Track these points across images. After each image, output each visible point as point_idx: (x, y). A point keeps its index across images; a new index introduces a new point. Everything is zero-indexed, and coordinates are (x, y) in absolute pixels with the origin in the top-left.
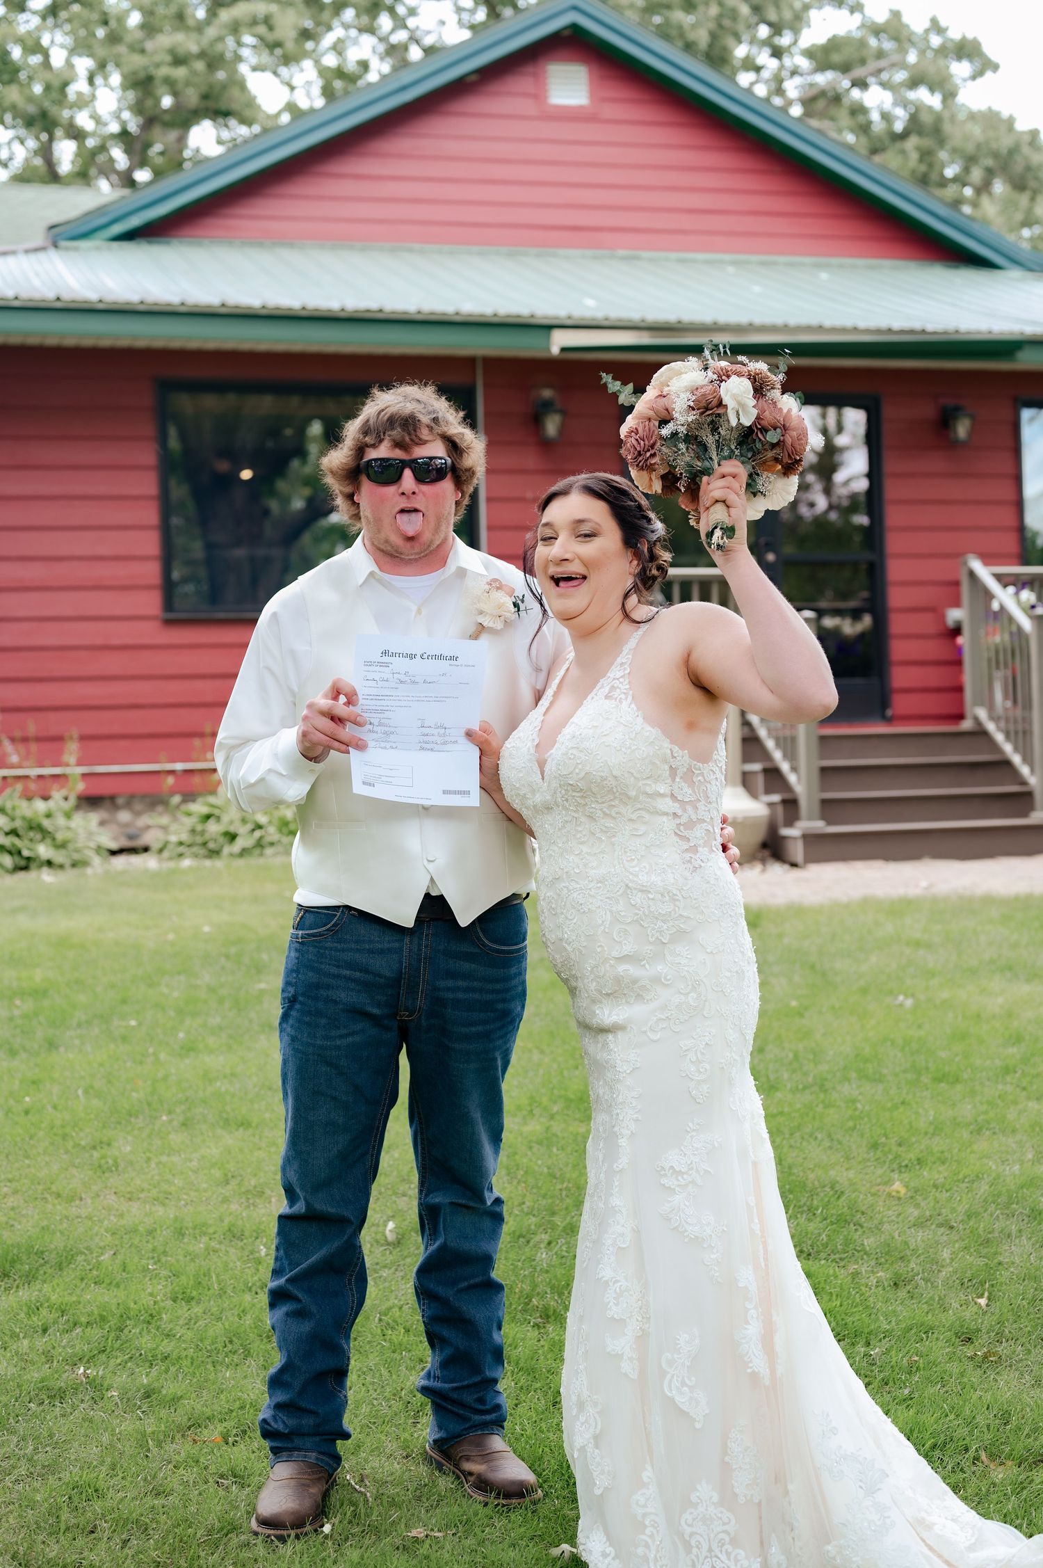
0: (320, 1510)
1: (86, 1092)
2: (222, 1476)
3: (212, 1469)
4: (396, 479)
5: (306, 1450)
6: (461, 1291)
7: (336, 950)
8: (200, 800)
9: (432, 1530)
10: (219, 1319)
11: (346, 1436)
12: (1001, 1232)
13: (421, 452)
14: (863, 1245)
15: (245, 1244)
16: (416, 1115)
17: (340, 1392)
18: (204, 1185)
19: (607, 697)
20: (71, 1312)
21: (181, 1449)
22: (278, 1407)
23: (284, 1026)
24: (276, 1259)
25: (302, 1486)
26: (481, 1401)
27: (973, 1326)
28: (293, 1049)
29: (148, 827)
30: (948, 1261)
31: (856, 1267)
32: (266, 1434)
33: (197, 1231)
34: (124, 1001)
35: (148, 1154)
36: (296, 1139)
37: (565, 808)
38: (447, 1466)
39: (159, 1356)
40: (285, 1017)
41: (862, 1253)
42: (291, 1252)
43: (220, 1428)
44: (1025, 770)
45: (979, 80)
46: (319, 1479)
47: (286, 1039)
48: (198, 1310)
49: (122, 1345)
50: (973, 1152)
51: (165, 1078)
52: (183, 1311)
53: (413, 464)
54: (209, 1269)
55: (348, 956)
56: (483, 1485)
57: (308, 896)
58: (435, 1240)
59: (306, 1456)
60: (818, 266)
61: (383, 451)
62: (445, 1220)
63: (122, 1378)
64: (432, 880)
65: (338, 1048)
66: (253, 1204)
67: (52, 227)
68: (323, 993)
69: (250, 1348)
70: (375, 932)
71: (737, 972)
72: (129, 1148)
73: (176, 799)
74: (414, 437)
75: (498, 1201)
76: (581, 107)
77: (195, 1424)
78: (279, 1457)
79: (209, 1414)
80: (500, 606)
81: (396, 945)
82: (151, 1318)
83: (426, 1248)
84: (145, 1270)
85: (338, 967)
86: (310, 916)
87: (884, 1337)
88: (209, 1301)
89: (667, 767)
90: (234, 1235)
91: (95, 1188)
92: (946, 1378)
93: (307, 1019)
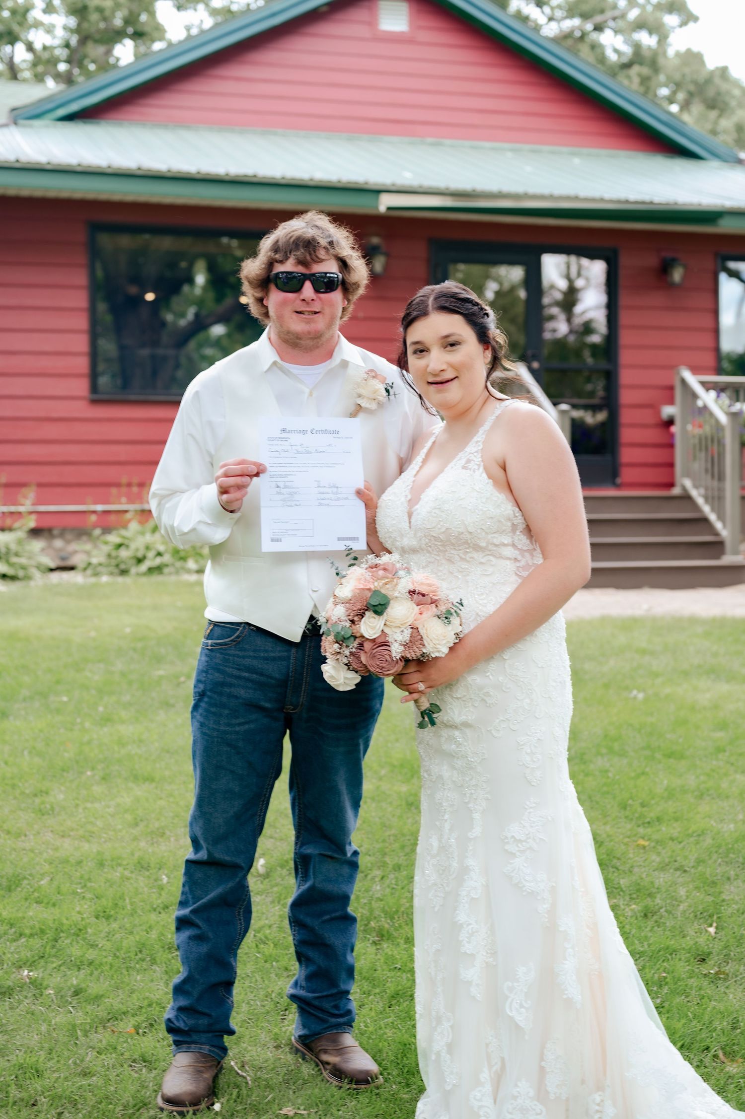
0: (211, 1091)
1: (30, 752)
2: (134, 1061)
3: (127, 1055)
4: (298, 289)
5: (201, 1044)
6: (324, 922)
7: (238, 656)
8: (114, 532)
9: (299, 1108)
10: (131, 933)
11: (232, 1033)
12: (722, 876)
13: (318, 268)
14: (619, 883)
15: (151, 874)
16: (295, 785)
17: (228, 998)
18: (119, 827)
19: (464, 468)
20: (18, 925)
21: (103, 1038)
22: (181, 1009)
23: (195, 714)
24: (183, 893)
25: (198, 1072)
26: (336, 1007)
27: (706, 949)
28: (202, 732)
29: (75, 552)
30: (684, 897)
31: (615, 901)
32: (171, 1030)
33: (114, 863)
34: (58, 682)
35: (77, 802)
36: (201, 801)
37: (429, 552)
38: (309, 1055)
39: (86, 963)
40: (196, 707)
41: (619, 890)
42: (194, 889)
43: (133, 1021)
44: (719, 525)
45: (684, 28)
46: (211, 1067)
47: (196, 724)
48: (115, 925)
49: (57, 952)
50: (698, 813)
51: (89, 742)
52: (104, 926)
53: (312, 277)
54: (123, 894)
55: (247, 662)
56: (338, 1073)
57: (216, 613)
58: (306, 881)
59: (200, 1048)
60: (574, 154)
61: (289, 266)
62: (314, 867)
63: (57, 979)
64: (315, 606)
65: (237, 733)
66: (156, 842)
67: (14, 110)
68: (227, 690)
69: (155, 957)
70: (269, 644)
71: (560, 682)
72: (62, 796)
73: (97, 532)
74: (314, 257)
75: (356, 853)
76: (403, 33)
77: (114, 1017)
78: (179, 1049)
79: (125, 1009)
80: (375, 391)
81: (285, 654)
82: (79, 932)
83: (299, 887)
84: (74, 893)
85: (239, 670)
86: (219, 629)
87: (639, 957)
88: (123, 919)
89: (509, 524)
90: (142, 866)
91: (36, 826)
92: (688, 991)
93: (213, 710)
